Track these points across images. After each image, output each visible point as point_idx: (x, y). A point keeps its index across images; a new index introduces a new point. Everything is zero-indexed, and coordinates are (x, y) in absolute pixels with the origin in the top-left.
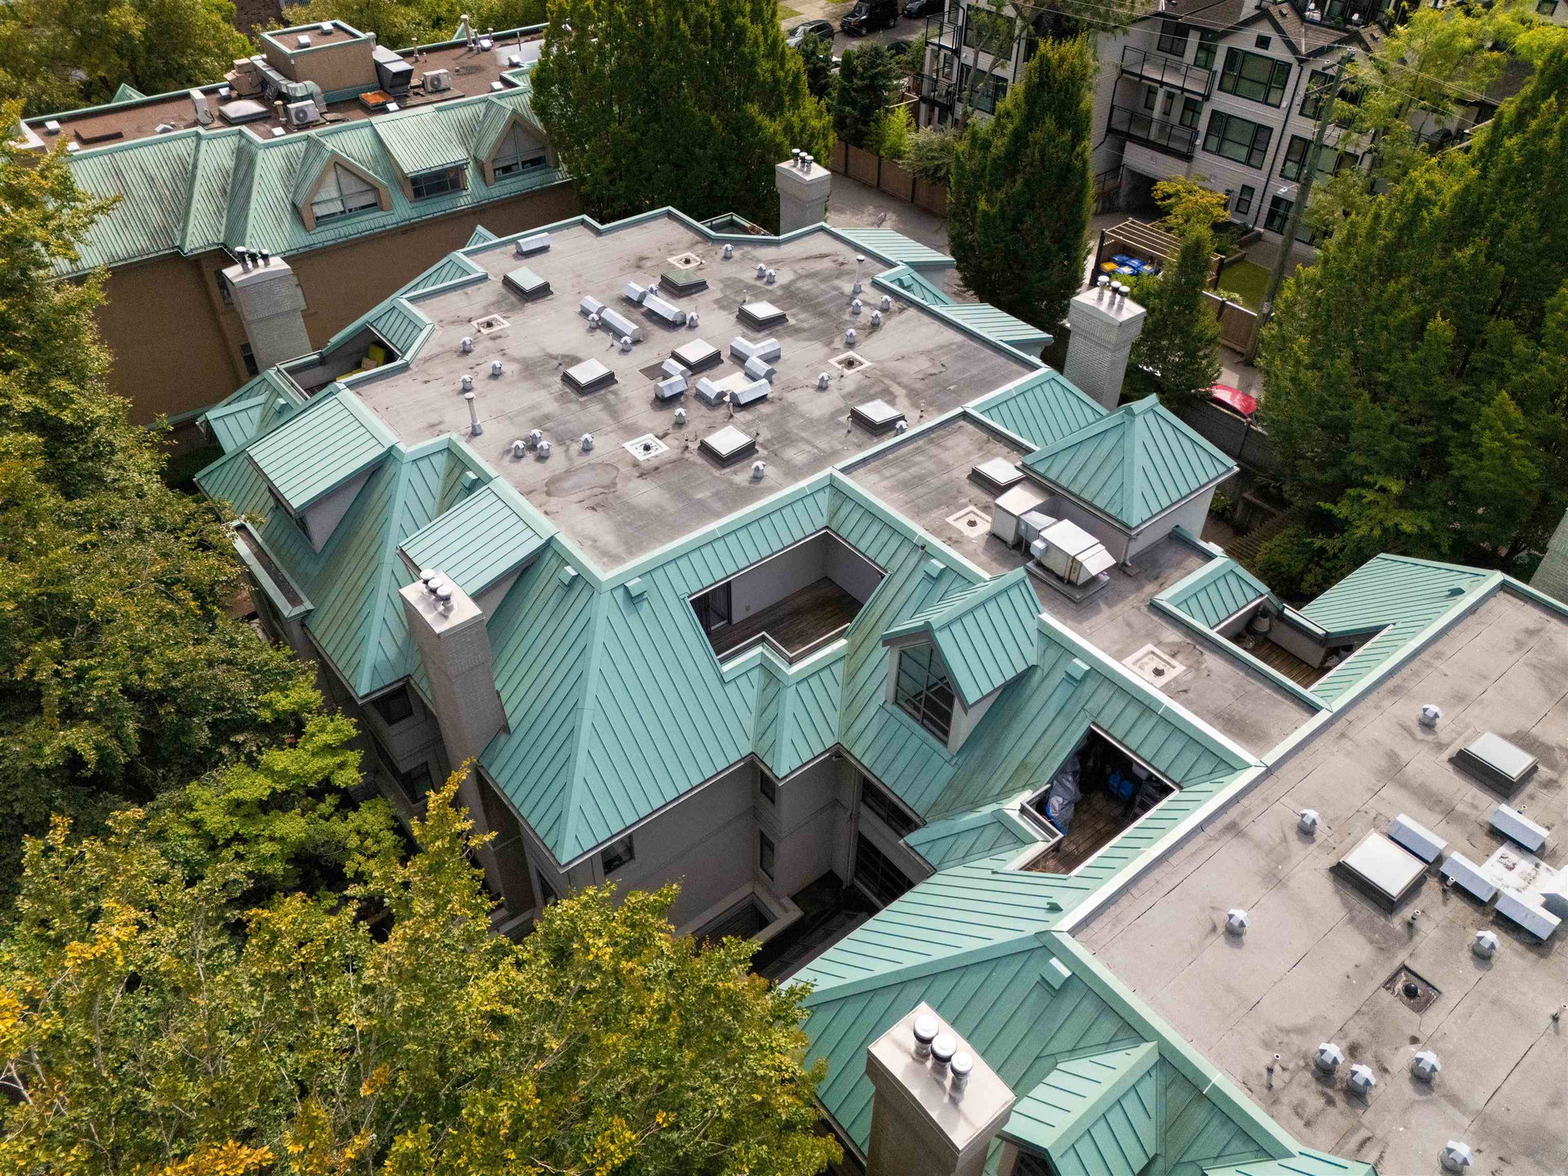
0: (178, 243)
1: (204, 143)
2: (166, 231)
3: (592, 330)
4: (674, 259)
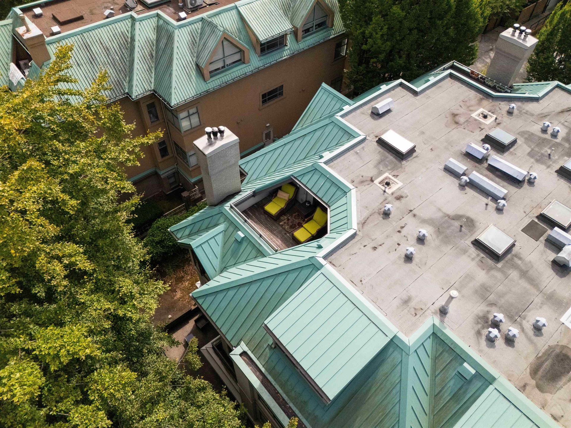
0: (127, 91)
1: (137, 24)
2: (119, 84)
3: (462, 187)
4: (474, 115)
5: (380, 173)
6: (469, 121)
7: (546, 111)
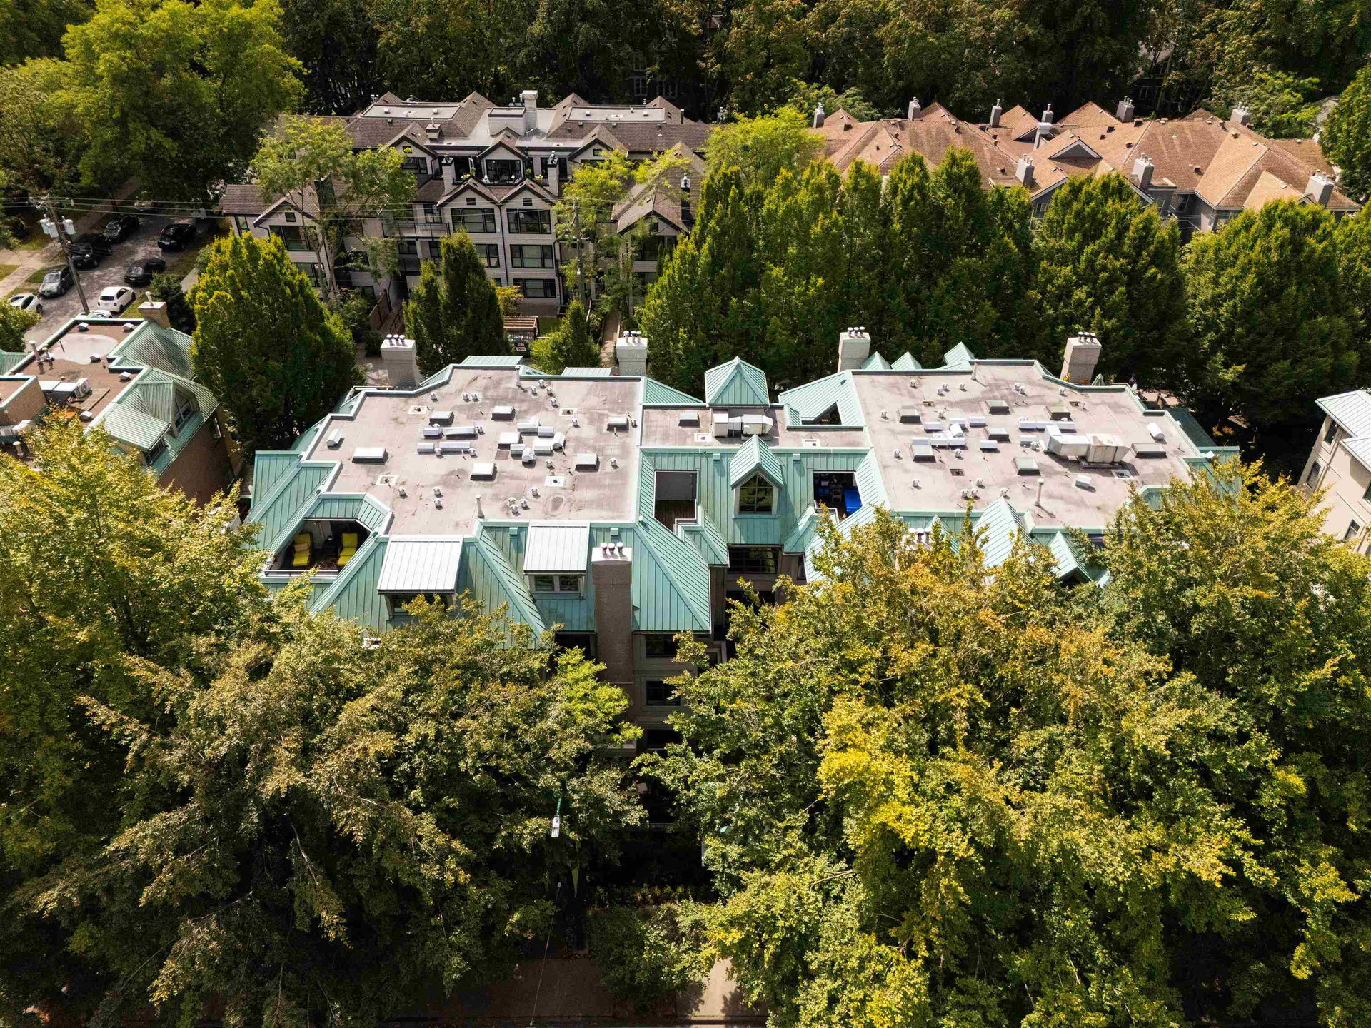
3: (440, 457)
4: (410, 412)
5: (376, 478)
6: (409, 418)
7: (459, 387)
